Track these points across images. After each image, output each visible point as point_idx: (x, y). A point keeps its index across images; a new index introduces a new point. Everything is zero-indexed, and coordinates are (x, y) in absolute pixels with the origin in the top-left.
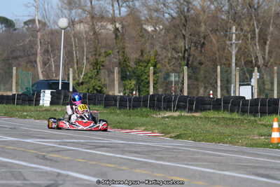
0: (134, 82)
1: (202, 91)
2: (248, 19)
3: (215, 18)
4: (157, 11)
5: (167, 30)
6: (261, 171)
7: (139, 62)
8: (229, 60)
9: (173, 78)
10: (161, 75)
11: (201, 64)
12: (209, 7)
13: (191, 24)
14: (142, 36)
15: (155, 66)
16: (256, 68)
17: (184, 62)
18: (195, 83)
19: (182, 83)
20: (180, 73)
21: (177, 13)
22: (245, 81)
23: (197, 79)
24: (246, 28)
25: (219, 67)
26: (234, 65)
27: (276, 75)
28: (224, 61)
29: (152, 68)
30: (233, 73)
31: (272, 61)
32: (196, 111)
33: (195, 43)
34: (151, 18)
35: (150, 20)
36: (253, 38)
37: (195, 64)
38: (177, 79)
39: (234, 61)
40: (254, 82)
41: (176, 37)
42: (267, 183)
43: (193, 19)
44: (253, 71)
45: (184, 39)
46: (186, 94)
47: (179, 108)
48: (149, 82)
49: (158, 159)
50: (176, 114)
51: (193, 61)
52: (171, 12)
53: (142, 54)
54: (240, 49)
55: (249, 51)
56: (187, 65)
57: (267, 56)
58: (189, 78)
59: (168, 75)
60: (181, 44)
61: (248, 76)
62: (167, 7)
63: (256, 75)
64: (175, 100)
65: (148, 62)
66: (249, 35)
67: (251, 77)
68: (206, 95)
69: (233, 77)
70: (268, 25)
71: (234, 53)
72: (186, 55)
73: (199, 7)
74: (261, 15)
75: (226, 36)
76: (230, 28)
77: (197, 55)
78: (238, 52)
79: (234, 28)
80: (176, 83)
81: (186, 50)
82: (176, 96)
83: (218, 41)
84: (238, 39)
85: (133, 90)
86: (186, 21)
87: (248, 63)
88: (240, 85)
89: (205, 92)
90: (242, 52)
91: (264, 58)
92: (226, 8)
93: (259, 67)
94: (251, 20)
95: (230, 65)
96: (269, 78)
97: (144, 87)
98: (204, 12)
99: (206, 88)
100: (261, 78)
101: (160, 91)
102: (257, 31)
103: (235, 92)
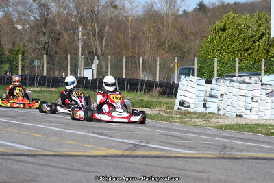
0: (7, 66)
1: (57, 73)
2: (90, 22)
3: (67, 20)
4: (24, 14)
5: (32, 28)
6: (98, 131)
7: (11, 52)
8: (77, 51)
9: (36, 63)
10: (27, 61)
11: (56, 53)
12: (62, 13)
13: (49, 24)
14: (14, 33)
15: (23, 54)
16: (96, 57)
17: (44, 52)
18: (52, 67)
19: (42, 66)
20: (41, 59)
21: (40, 16)
22: (88, 66)
23: (53, 64)
24: (89, 28)
25: (69, 56)
26: (80, 54)
27: (109, 62)
28: (73, 51)
29: (20, 56)
30: (80, 60)
31: (107, 51)
32: (52, 87)
33: (52, 38)
34: (21, 19)
35: (20, 21)
36: (94, 35)
37: (52, 53)
38: (39, 64)
39: (80, 51)
40: (94, 67)
41: (38, 33)
42: (101, 139)
43: (51, 20)
44: (93, 59)
45: (45, 35)
46: (45, 75)
47: (40, 85)
48: (18, 66)
49: (23, 121)
50: (38, 89)
51: (51, 51)
52: (35, 15)
53: (14, 46)
54: (84, 43)
55: (91, 44)
56: (47, 54)
57: (103, 49)
58: (48, 63)
59: (32, 61)
60: (42, 38)
61: (90, 62)
62: (32, 12)
63: (96, 62)
64: (37, 79)
65: (18, 51)
66: (91, 33)
67: (92, 63)
68: (60, 75)
69: (79, 63)
70: (104, 26)
71: (80, 46)
72: (46, 47)
73: (55, 12)
74: (100, 18)
75: (74, 33)
76: (78, 28)
77: (53, 47)
78: (83, 45)
79: (80, 28)
80: (39, 67)
81: (45, 43)
82: (38, 76)
83: (69, 37)
84: (83, 35)
85: (7, 72)
86: (46, 22)
87: (91, 53)
88: (84, 69)
89: (59, 73)
90: (87, 45)
91: (102, 50)
92: (75, 13)
93: (98, 56)
94: (92, 22)
95: (77, 54)
96: (105, 64)
97: (15, 69)
98: (59, 16)
99: (60, 70)
100: (100, 64)
101: (27, 72)
102: (97, 30)
103: (80, 74)
